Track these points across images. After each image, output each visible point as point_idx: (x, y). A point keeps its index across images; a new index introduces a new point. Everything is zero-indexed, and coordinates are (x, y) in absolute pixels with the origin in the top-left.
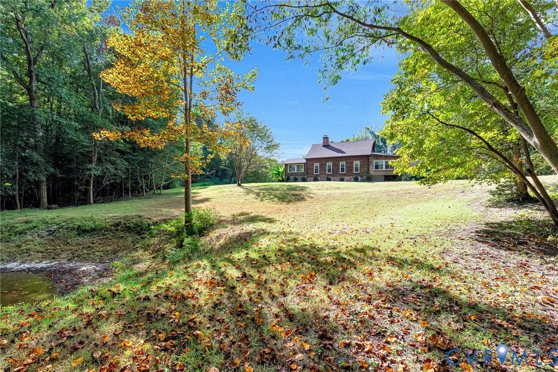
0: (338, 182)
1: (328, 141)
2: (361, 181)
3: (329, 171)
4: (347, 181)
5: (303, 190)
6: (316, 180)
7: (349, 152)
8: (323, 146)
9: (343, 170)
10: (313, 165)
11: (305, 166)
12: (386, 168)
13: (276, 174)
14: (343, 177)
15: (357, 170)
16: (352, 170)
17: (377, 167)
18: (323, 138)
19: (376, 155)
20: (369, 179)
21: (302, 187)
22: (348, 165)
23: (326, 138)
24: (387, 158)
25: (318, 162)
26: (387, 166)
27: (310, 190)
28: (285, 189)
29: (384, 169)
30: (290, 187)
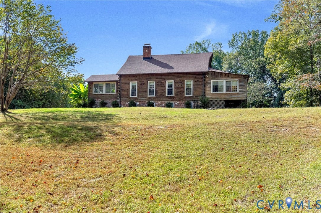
0: (163, 108)
1: (150, 51)
2: (194, 108)
3: (152, 92)
4: (176, 107)
5: (107, 119)
6: (133, 104)
7: (179, 68)
8: (144, 59)
9: (170, 91)
10: (129, 84)
11: (117, 85)
12: (227, 91)
13: (75, 95)
14: (171, 102)
15: (189, 92)
16: (183, 92)
17: (215, 89)
18: (144, 47)
19: (215, 72)
20: (206, 105)
21: (108, 114)
22: (177, 85)
23: (147, 48)
24: (228, 76)
25: (135, 80)
26: (229, 88)
27: (119, 119)
28: (79, 118)
29: (225, 91)
30: (86, 115)
